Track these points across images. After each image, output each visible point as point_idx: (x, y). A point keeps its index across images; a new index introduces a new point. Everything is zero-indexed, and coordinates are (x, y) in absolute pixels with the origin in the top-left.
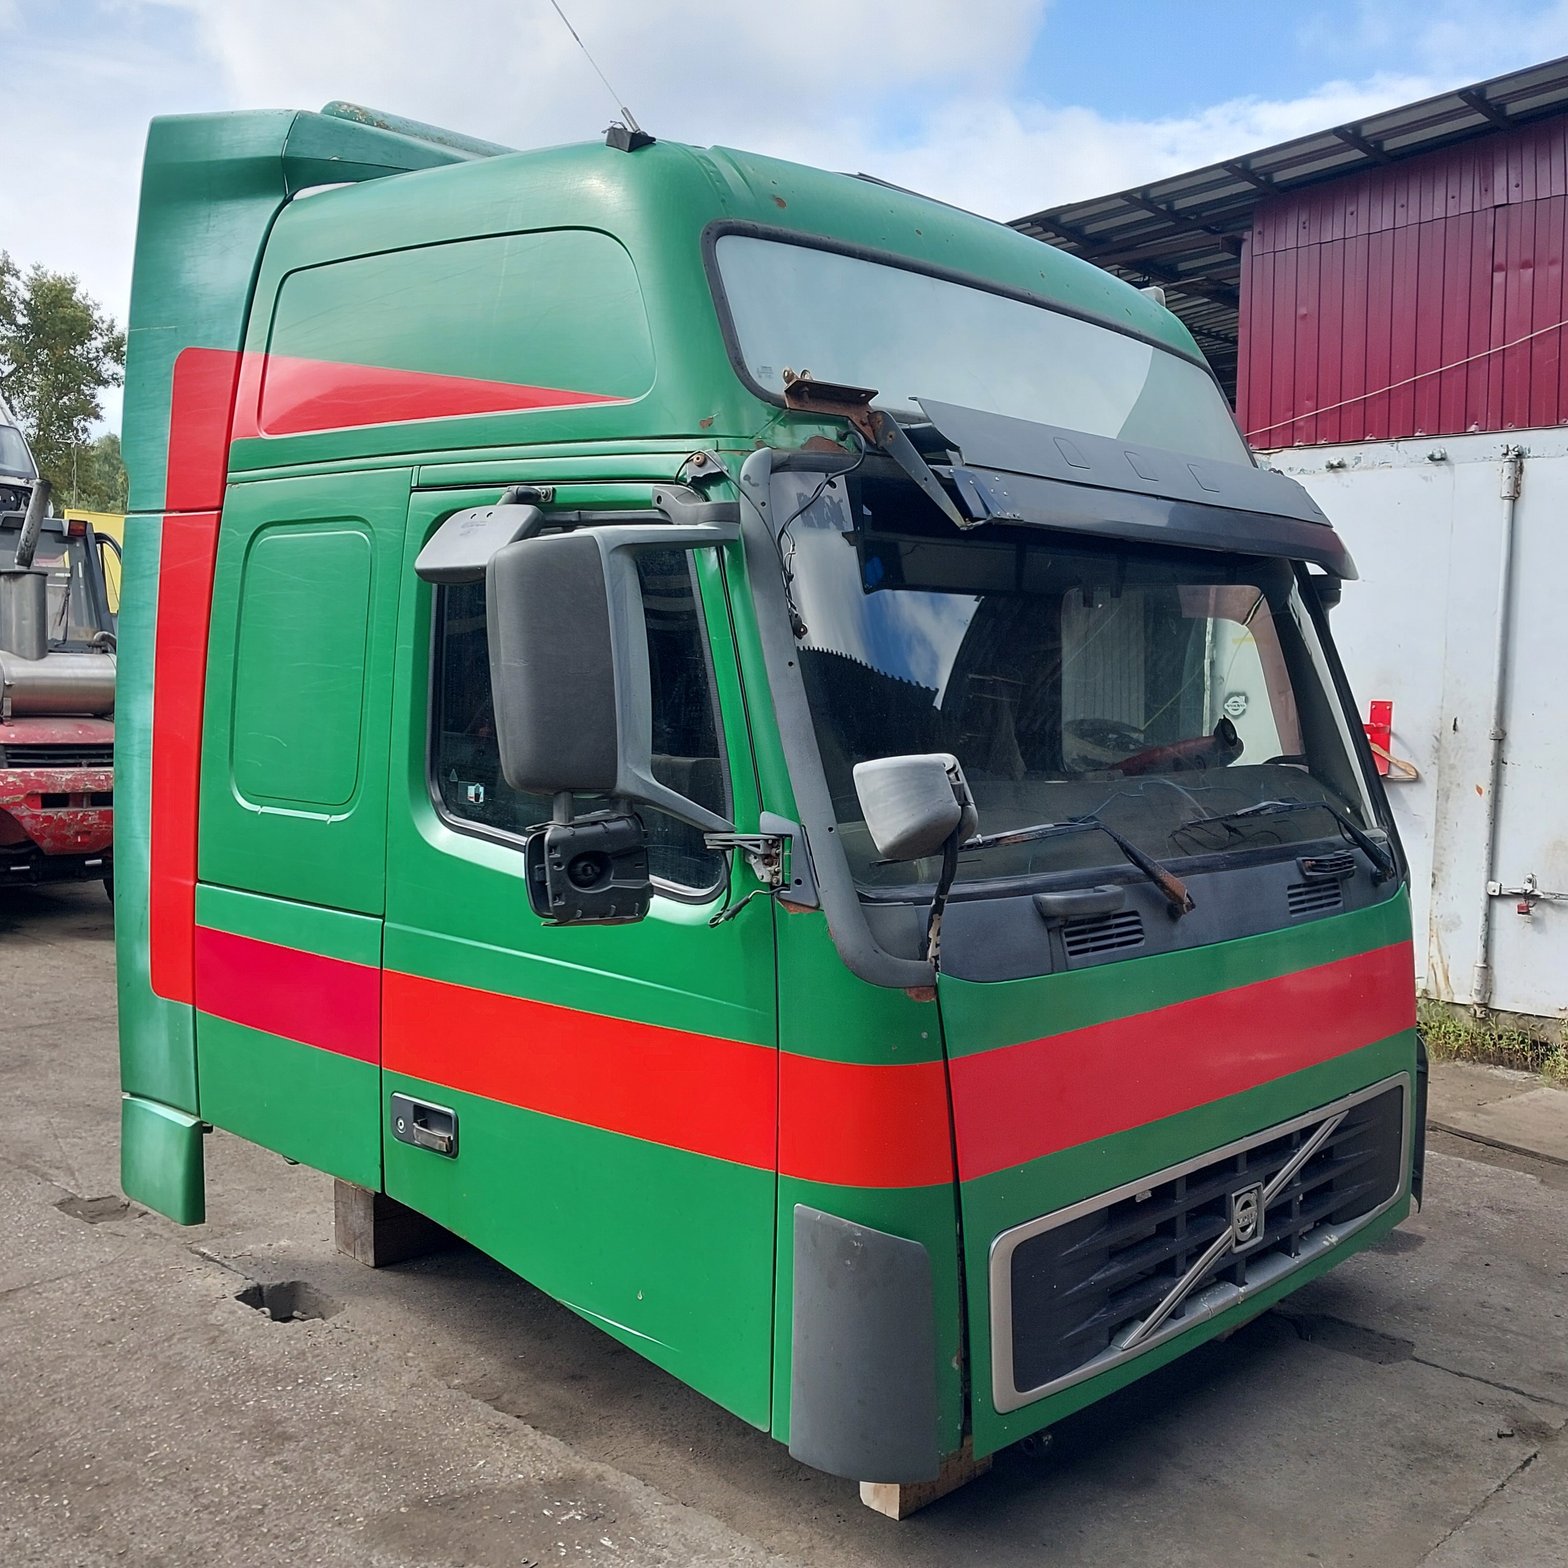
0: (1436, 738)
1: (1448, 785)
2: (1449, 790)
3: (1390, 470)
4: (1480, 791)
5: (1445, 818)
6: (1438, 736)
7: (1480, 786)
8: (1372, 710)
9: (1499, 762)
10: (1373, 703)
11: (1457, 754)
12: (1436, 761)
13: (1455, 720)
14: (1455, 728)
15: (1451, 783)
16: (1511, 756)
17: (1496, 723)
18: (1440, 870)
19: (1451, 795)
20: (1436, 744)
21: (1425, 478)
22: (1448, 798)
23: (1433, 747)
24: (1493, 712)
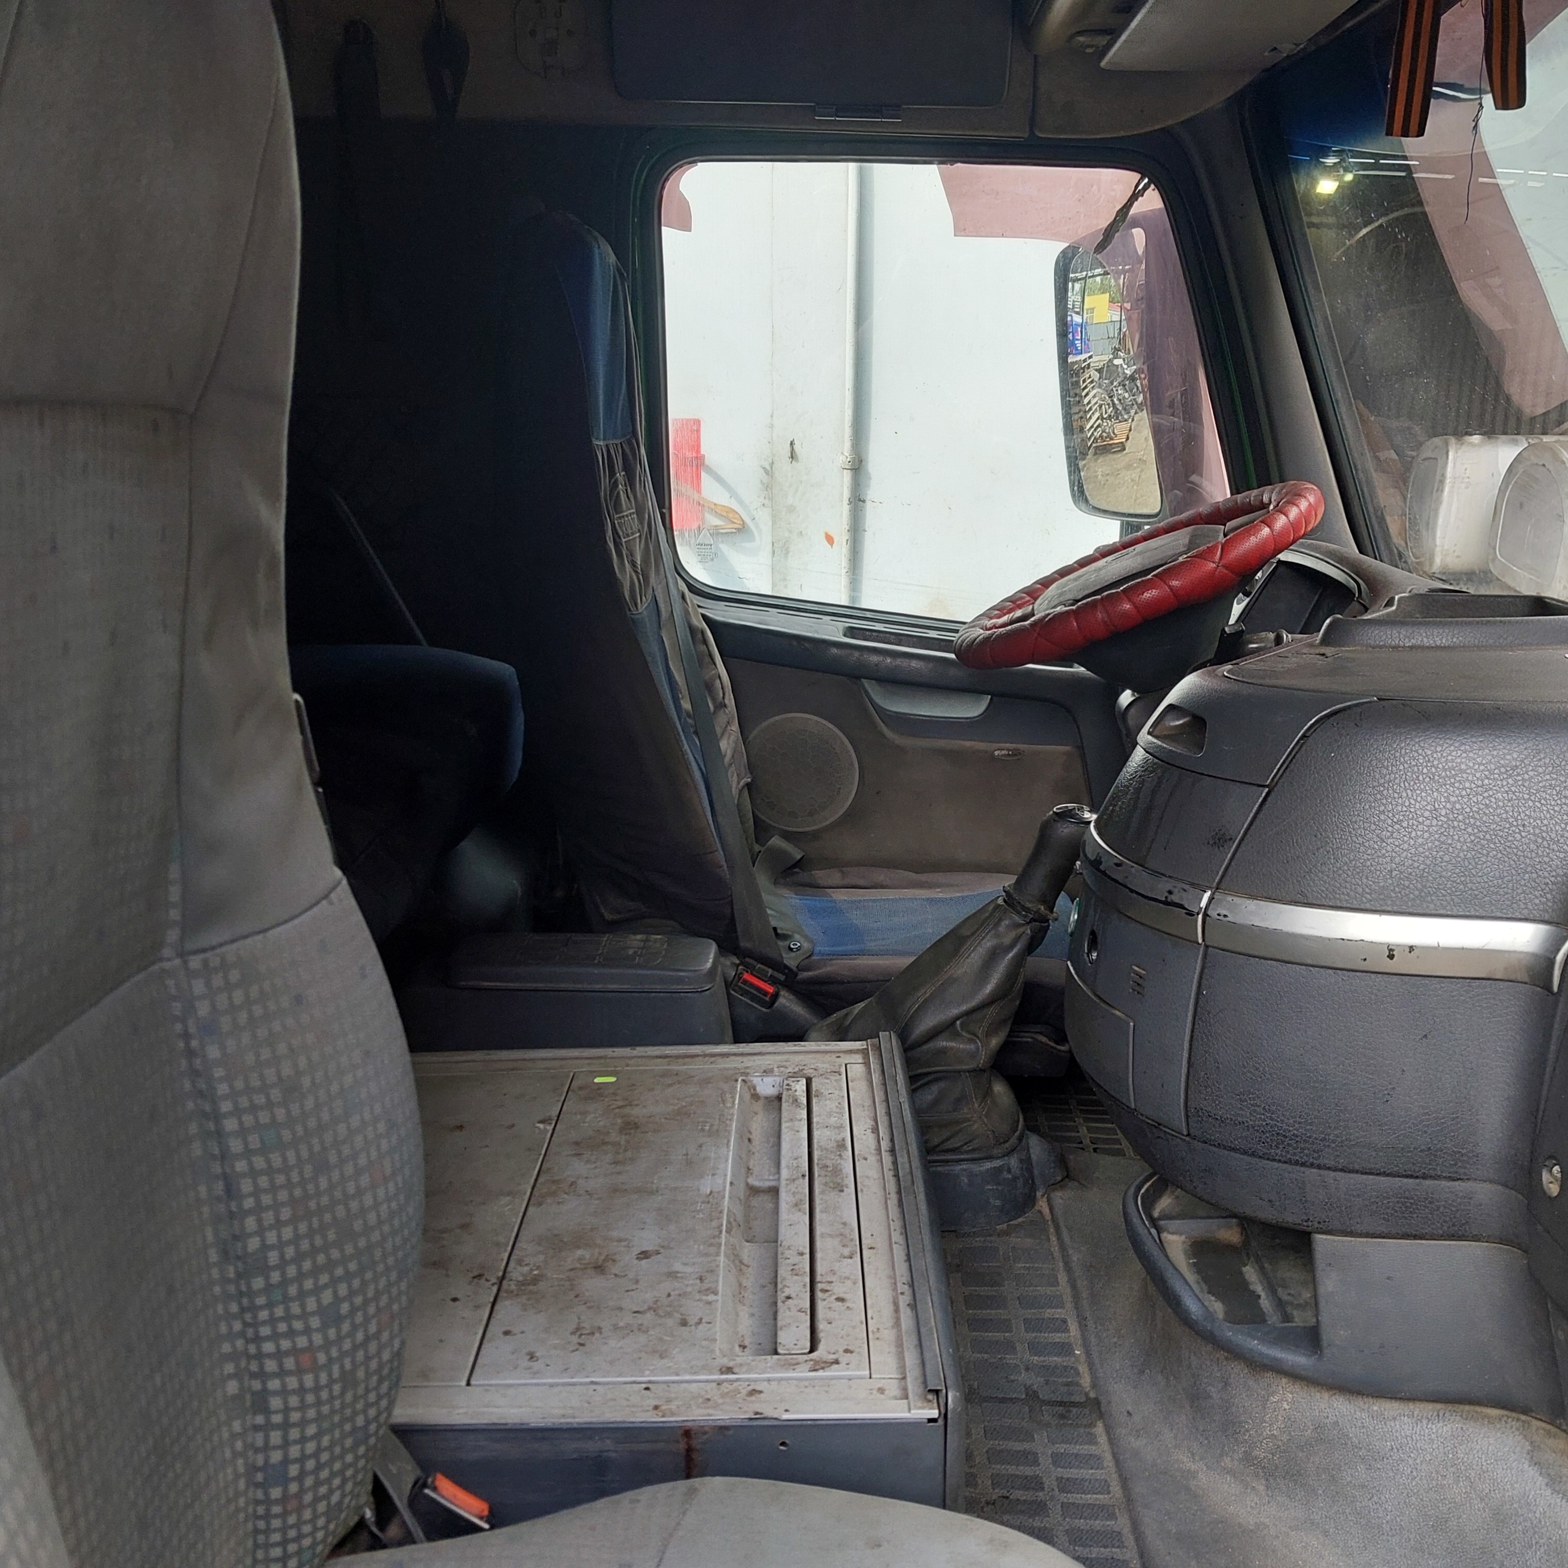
0: (765, 470)
1: (787, 534)
4: (830, 539)
5: (785, 579)
6: (768, 468)
7: (831, 533)
9: (857, 501)
11: (796, 491)
12: (767, 502)
13: (792, 444)
14: (793, 456)
15: (790, 532)
16: (874, 492)
17: (853, 446)
20: (766, 479)
22: (787, 552)
23: (762, 483)
24: (848, 432)
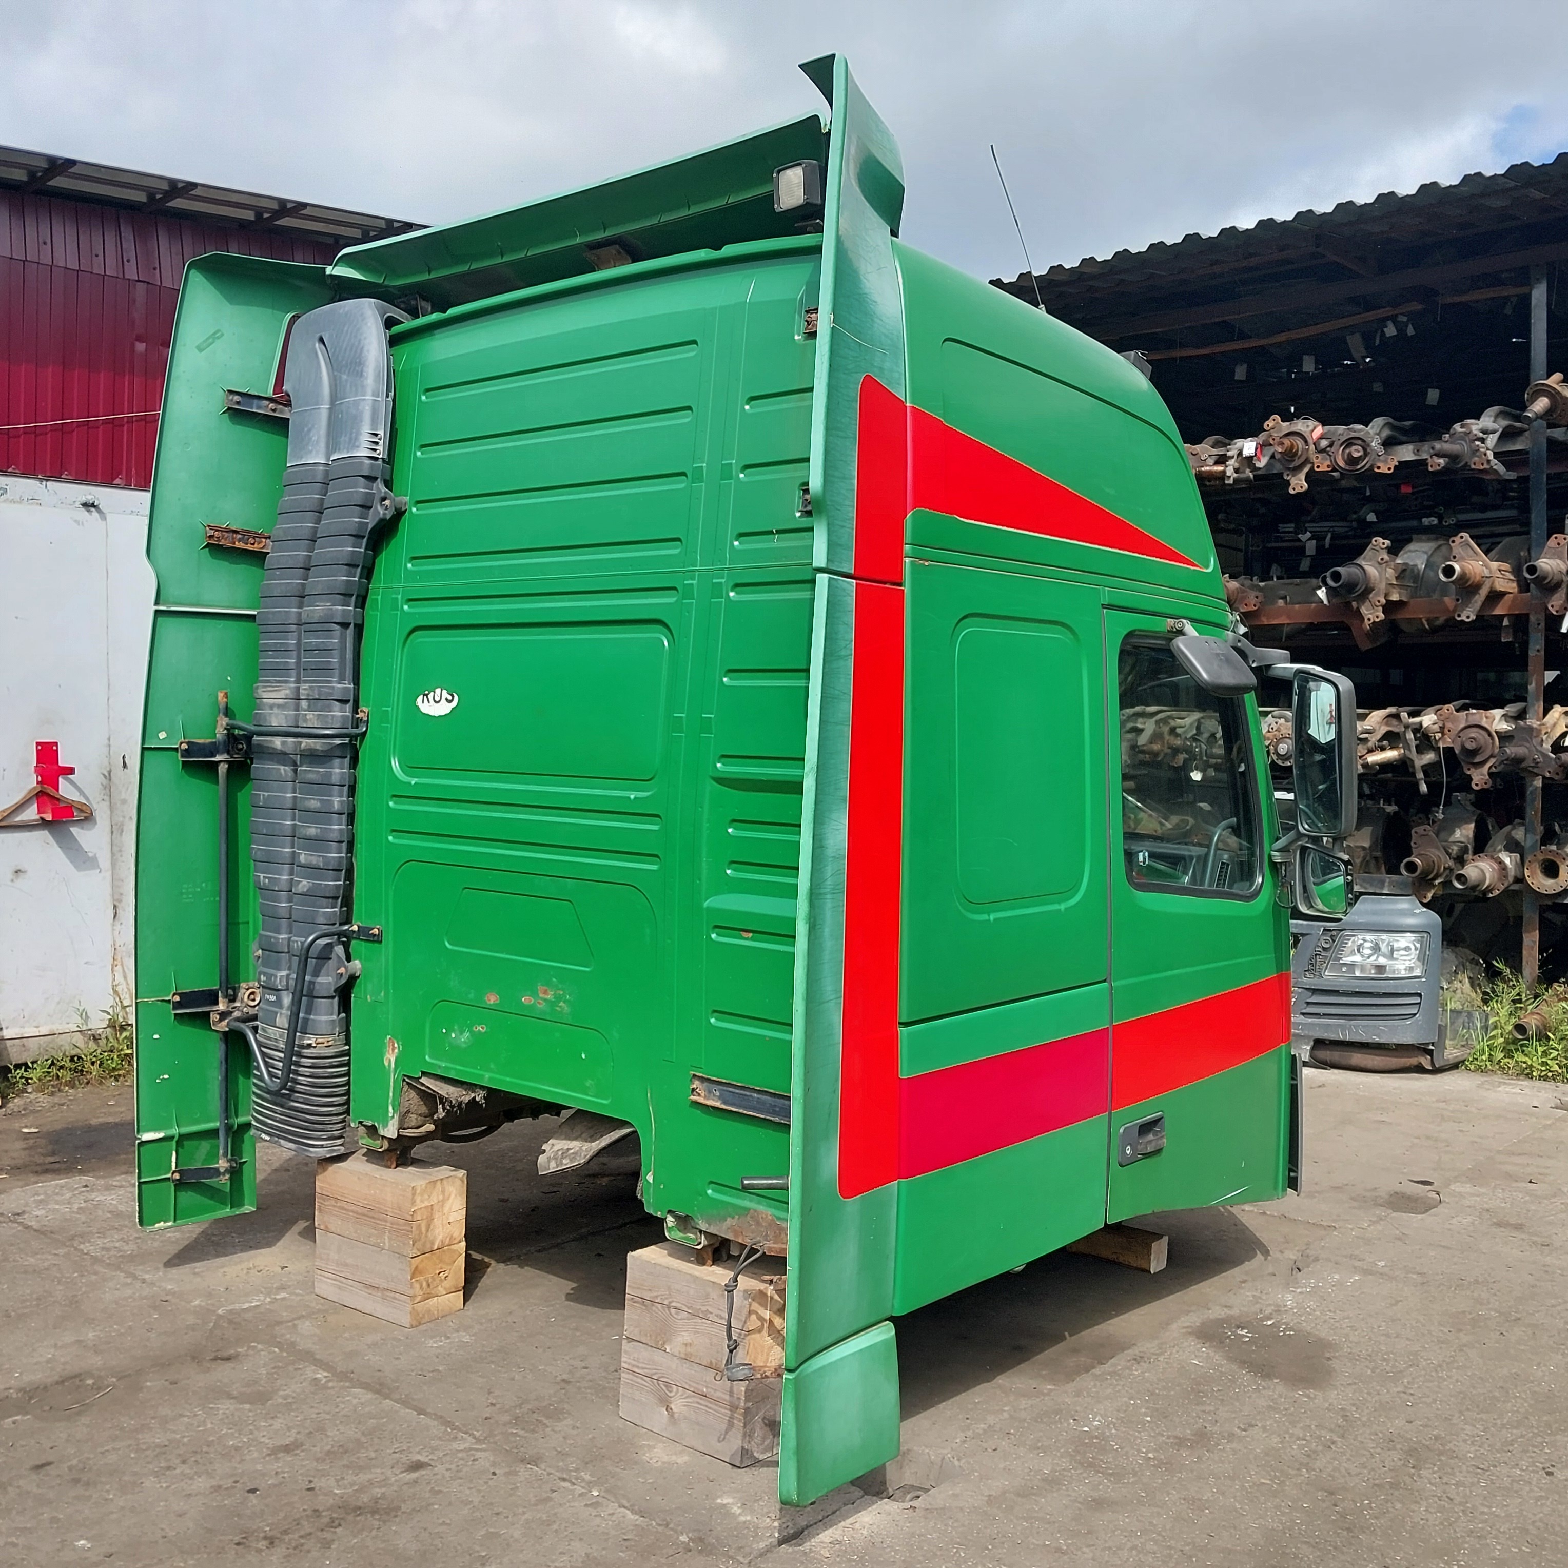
0: (104, 775)
1: (121, 819)
2: (122, 824)
3: (38, 507)
5: (121, 851)
6: (107, 774)
8: (38, 751)
10: (38, 744)
11: (127, 789)
12: (107, 798)
13: (124, 757)
14: (125, 765)
15: (124, 817)
18: (120, 901)
19: (125, 828)
20: (105, 782)
21: (77, 522)
22: (122, 831)
23: (102, 785)
